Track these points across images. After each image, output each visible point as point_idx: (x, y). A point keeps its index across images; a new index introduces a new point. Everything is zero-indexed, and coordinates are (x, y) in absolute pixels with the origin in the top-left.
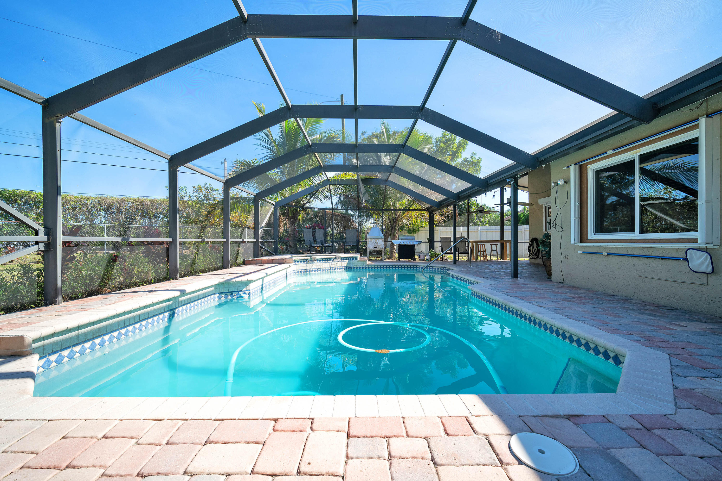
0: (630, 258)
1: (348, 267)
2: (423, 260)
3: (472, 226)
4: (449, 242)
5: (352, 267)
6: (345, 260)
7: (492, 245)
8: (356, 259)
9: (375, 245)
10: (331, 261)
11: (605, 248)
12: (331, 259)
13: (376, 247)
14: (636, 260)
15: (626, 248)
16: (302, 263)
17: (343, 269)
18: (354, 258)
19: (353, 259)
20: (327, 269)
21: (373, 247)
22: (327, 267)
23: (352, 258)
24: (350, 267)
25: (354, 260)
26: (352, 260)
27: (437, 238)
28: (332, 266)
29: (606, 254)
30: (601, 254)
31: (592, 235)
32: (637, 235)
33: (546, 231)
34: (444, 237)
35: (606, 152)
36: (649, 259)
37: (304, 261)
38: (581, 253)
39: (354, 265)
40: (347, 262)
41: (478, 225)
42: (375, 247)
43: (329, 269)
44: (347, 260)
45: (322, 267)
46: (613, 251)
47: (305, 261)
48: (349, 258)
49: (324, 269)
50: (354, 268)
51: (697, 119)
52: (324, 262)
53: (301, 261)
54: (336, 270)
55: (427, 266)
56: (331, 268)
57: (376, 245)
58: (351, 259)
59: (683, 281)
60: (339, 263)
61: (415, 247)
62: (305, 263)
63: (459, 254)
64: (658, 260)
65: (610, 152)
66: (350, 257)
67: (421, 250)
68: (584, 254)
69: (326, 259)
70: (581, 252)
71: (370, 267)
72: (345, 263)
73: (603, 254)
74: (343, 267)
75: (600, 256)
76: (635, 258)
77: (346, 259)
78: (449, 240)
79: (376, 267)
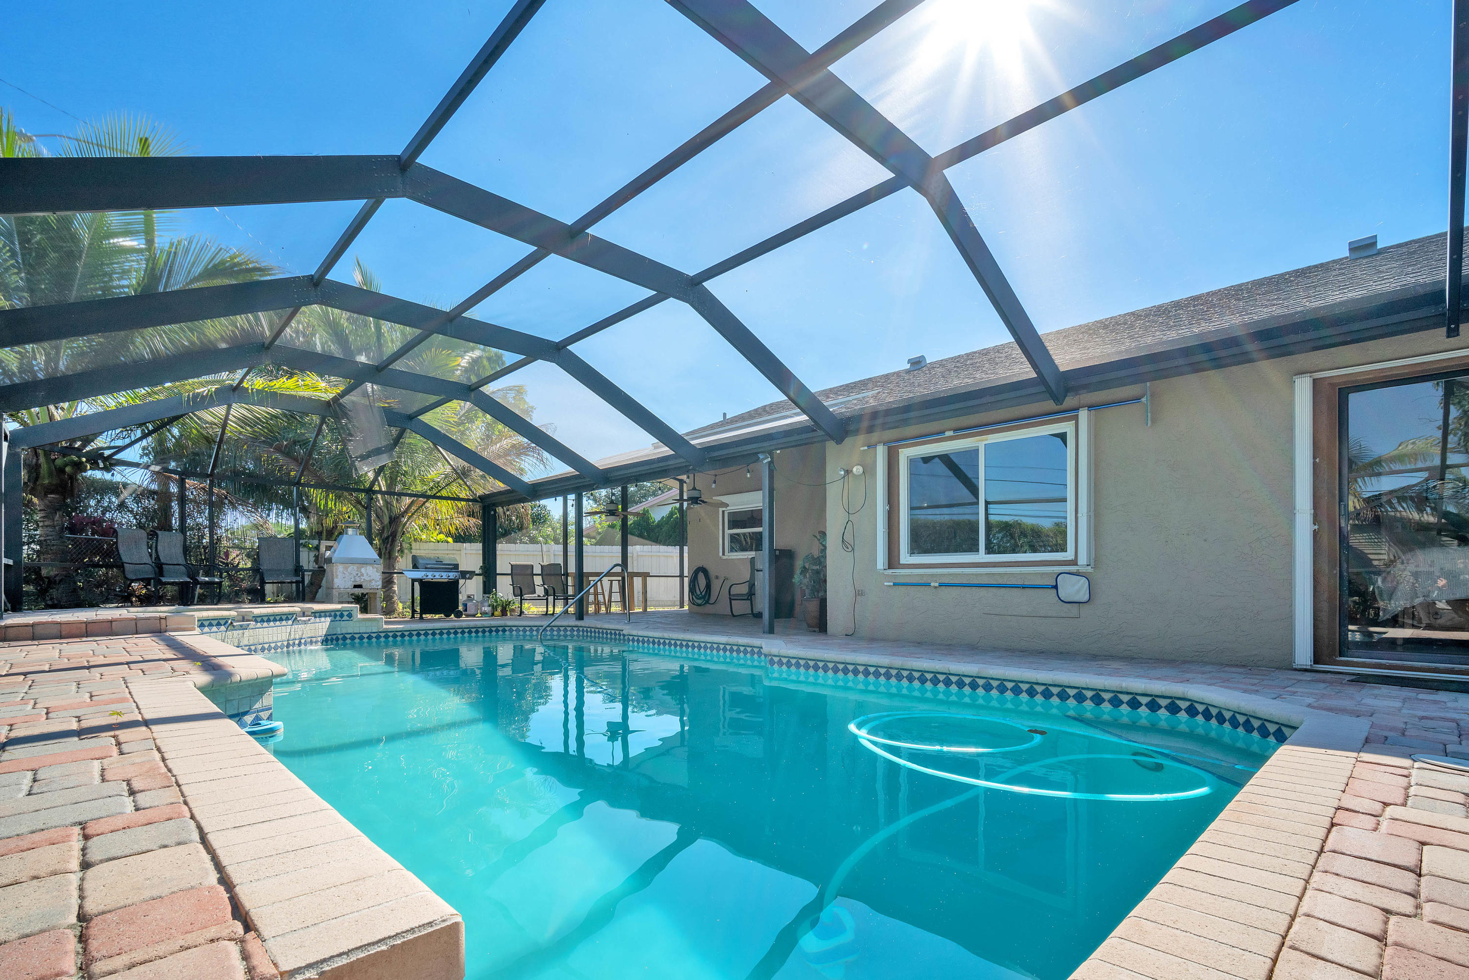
0: (974, 589)
1: (329, 638)
2: (474, 616)
3: (527, 543)
4: (528, 575)
5: (340, 637)
6: (323, 619)
7: (611, 581)
8: (350, 616)
9: (355, 581)
10: (290, 622)
11: (932, 575)
12: (290, 617)
13: (360, 586)
14: (983, 592)
15: (968, 575)
16: (214, 629)
17: (320, 644)
18: (345, 613)
19: (342, 616)
20: (279, 644)
21: (350, 584)
22: (280, 639)
23: (338, 613)
24: (334, 637)
25: (345, 618)
26: (338, 618)
27: (503, 565)
28: (292, 637)
29: (937, 584)
30: (928, 585)
31: (905, 558)
32: (982, 556)
33: (723, 554)
34: (518, 563)
35: (944, 432)
36: (1003, 589)
37: (219, 624)
38: (889, 586)
39: (344, 631)
40: (328, 624)
41: (538, 543)
42: (355, 586)
43: (285, 643)
44: (328, 619)
45: (266, 640)
46: (946, 580)
47: (222, 622)
48: (333, 614)
49: (273, 645)
50: (344, 639)
51: (1077, 409)
52: (272, 624)
53: (211, 625)
54: (303, 647)
55: (548, 626)
56: (291, 642)
57: (358, 579)
58: (335, 616)
59: (1050, 615)
60: (309, 626)
61: (460, 586)
62: (223, 628)
63: (554, 599)
64: (1016, 590)
65: (949, 433)
66: (335, 611)
67: (469, 593)
68: (897, 587)
69: (278, 618)
70: (892, 584)
71: (391, 634)
72: (323, 626)
73: (932, 584)
74: (319, 639)
75: (926, 588)
76: (982, 589)
77: (325, 616)
78: (529, 572)
79: (406, 633)
